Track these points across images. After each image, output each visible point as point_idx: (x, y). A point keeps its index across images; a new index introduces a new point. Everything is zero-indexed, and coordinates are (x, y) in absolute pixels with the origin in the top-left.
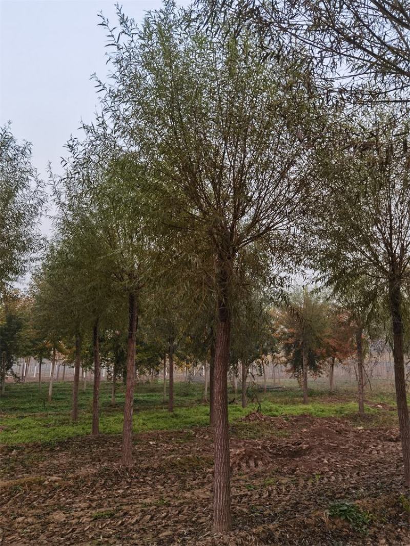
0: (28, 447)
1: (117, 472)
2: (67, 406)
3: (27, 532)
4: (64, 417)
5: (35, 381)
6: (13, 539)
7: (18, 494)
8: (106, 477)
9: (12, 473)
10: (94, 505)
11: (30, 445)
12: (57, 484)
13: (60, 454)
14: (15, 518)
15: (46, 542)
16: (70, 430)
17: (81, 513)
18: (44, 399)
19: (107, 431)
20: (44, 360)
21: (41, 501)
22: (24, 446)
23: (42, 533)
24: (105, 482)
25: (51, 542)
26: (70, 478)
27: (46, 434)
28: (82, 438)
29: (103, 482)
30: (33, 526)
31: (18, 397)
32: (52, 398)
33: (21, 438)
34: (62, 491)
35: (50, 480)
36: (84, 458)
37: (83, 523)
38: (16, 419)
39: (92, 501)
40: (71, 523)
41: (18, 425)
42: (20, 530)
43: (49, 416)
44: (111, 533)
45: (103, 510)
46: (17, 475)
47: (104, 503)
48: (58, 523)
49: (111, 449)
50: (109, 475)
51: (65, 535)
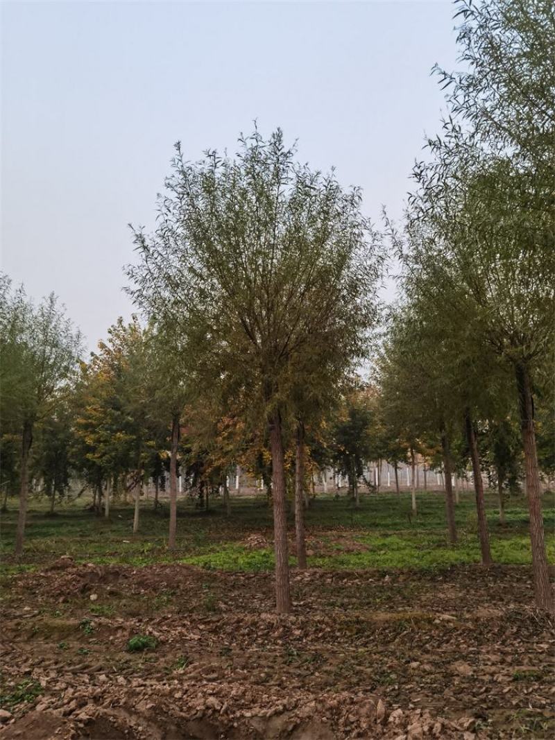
0: (403, 573)
1: (533, 618)
2: (439, 524)
3: (427, 683)
4: (438, 538)
5: (391, 490)
6: (411, 688)
7: (405, 632)
8: (518, 623)
9: (392, 604)
10: (509, 659)
11: (405, 570)
12: (452, 624)
13: (445, 586)
14: (408, 662)
15: (453, 699)
16: (452, 556)
17: (493, 668)
18: (408, 513)
19: (503, 559)
20: (400, 464)
21: (435, 645)
22: (398, 572)
23: (446, 687)
24: (518, 630)
25: (461, 700)
26: (467, 619)
27: (420, 558)
28: (470, 566)
29: (515, 630)
30: (433, 676)
31: (376, 510)
32: (418, 513)
33: (391, 561)
34: (460, 634)
35: (441, 619)
36: (479, 594)
37: (500, 683)
38: (380, 537)
39: (505, 653)
40: (483, 680)
41: (384, 545)
42: (417, 679)
43: (419, 535)
44: (544, 702)
45: (524, 668)
46: (397, 607)
47: (523, 659)
48: (464, 677)
49: (515, 585)
50: (522, 621)
51: (478, 695)
